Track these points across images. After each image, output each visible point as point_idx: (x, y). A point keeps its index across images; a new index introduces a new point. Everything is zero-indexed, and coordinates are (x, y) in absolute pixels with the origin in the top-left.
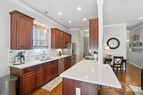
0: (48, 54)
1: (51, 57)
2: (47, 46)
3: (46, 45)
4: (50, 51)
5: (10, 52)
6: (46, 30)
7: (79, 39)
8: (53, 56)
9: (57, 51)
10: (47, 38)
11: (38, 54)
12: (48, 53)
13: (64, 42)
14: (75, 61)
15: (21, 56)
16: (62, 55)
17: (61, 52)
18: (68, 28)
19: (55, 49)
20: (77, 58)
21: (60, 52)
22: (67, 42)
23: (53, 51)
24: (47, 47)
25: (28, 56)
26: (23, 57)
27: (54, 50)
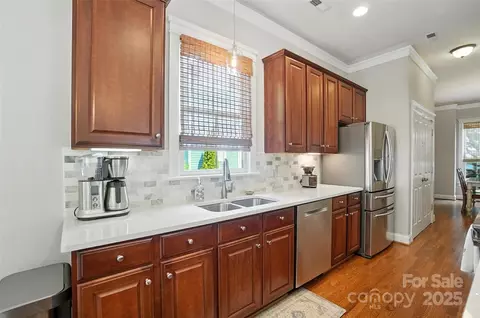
0: (251, 176)
1: (264, 190)
2: (246, 137)
3: (239, 136)
4: (258, 163)
5: (69, 160)
6: (234, 57)
7: (415, 103)
8: (276, 188)
9: (295, 163)
10: (247, 101)
11: (198, 177)
12: (249, 173)
13: (332, 122)
14: (389, 218)
15: (110, 180)
16: (319, 185)
17: (316, 172)
18: (348, 61)
19: (283, 156)
20: (398, 206)
21: (308, 171)
22: (342, 124)
23: (276, 163)
24: (247, 144)
25: (154, 184)
26: (118, 182)
27: (278, 159)
